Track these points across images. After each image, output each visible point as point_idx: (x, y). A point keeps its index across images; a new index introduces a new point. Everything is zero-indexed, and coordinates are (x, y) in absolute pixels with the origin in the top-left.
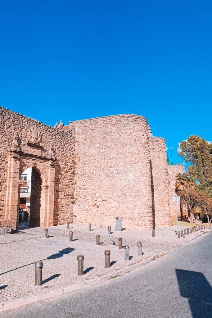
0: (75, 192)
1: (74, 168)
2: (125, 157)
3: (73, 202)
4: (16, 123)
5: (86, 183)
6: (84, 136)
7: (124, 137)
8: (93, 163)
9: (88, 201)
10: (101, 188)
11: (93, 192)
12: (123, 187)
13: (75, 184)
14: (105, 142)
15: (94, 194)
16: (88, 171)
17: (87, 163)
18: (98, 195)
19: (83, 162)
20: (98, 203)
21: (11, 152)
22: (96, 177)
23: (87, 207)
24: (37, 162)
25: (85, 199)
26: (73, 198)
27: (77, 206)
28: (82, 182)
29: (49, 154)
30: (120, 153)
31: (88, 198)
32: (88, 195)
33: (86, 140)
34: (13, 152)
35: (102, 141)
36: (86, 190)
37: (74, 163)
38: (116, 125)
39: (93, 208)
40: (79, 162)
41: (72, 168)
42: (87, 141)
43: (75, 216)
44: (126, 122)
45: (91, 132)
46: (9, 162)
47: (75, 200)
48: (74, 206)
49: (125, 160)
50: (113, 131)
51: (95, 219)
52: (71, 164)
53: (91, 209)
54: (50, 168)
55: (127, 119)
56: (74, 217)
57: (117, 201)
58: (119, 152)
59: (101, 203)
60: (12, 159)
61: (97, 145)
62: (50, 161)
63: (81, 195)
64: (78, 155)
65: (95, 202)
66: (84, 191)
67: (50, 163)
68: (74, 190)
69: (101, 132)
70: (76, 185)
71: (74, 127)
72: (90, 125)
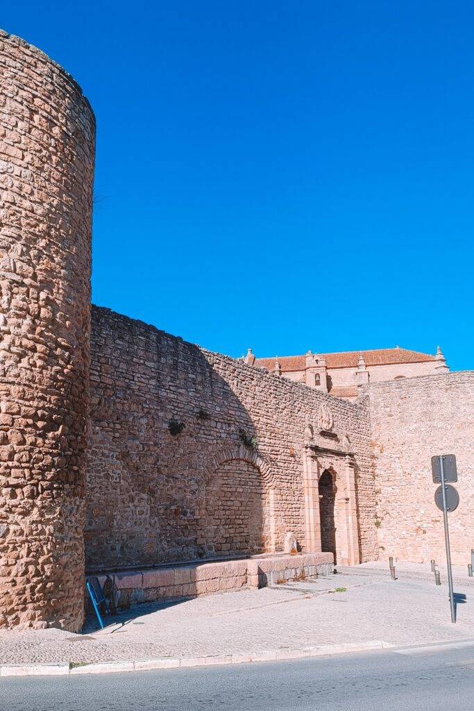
0: (378, 507)
1: (373, 465)
2: (470, 445)
3: (378, 524)
4: (305, 402)
5: (397, 491)
6: (388, 409)
7: (465, 411)
8: (409, 456)
9: (405, 522)
10: (428, 500)
11: (414, 506)
12: (471, 499)
13: (377, 493)
14: (430, 420)
15: (416, 510)
16: (400, 471)
17: (398, 456)
18: (422, 512)
19: (389, 455)
20: (425, 525)
21: (307, 448)
22: (417, 481)
23: (404, 533)
24: (333, 461)
25: (399, 519)
26: (376, 517)
27: (385, 530)
28: (390, 489)
29: (343, 446)
30: (461, 438)
31: (405, 517)
32: (403, 512)
33: (391, 416)
34: (309, 449)
35: (423, 418)
36: (399, 503)
37: (373, 457)
38: (447, 390)
39: (415, 534)
40: (381, 454)
41: (370, 464)
42: (395, 417)
43: (383, 548)
44: (467, 385)
45: (400, 401)
46: (304, 464)
47: (379, 520)
48: (379, 530)
49: (469, 451)
50: (442, 401)
51: (422, 552)
52: (369, 459)
53: (412, 536)
54: (348, 468)
55: (467, 379)
56: (381, 549)
57: (460, 522)
58: (457, 437)
59: (429, 525)
60: (309, 458)
61: (415, 425)
62: (347, 457)
63: (390, 512)
64: (378, 443)
65: (418, 524)
66: (395, 504)
67: (347, 461)
68: (377, 504)
69: (420, 402)
70: (378, 495)
71: (366, 394)
72: (397, 390)
